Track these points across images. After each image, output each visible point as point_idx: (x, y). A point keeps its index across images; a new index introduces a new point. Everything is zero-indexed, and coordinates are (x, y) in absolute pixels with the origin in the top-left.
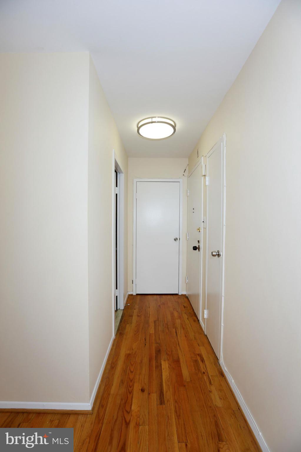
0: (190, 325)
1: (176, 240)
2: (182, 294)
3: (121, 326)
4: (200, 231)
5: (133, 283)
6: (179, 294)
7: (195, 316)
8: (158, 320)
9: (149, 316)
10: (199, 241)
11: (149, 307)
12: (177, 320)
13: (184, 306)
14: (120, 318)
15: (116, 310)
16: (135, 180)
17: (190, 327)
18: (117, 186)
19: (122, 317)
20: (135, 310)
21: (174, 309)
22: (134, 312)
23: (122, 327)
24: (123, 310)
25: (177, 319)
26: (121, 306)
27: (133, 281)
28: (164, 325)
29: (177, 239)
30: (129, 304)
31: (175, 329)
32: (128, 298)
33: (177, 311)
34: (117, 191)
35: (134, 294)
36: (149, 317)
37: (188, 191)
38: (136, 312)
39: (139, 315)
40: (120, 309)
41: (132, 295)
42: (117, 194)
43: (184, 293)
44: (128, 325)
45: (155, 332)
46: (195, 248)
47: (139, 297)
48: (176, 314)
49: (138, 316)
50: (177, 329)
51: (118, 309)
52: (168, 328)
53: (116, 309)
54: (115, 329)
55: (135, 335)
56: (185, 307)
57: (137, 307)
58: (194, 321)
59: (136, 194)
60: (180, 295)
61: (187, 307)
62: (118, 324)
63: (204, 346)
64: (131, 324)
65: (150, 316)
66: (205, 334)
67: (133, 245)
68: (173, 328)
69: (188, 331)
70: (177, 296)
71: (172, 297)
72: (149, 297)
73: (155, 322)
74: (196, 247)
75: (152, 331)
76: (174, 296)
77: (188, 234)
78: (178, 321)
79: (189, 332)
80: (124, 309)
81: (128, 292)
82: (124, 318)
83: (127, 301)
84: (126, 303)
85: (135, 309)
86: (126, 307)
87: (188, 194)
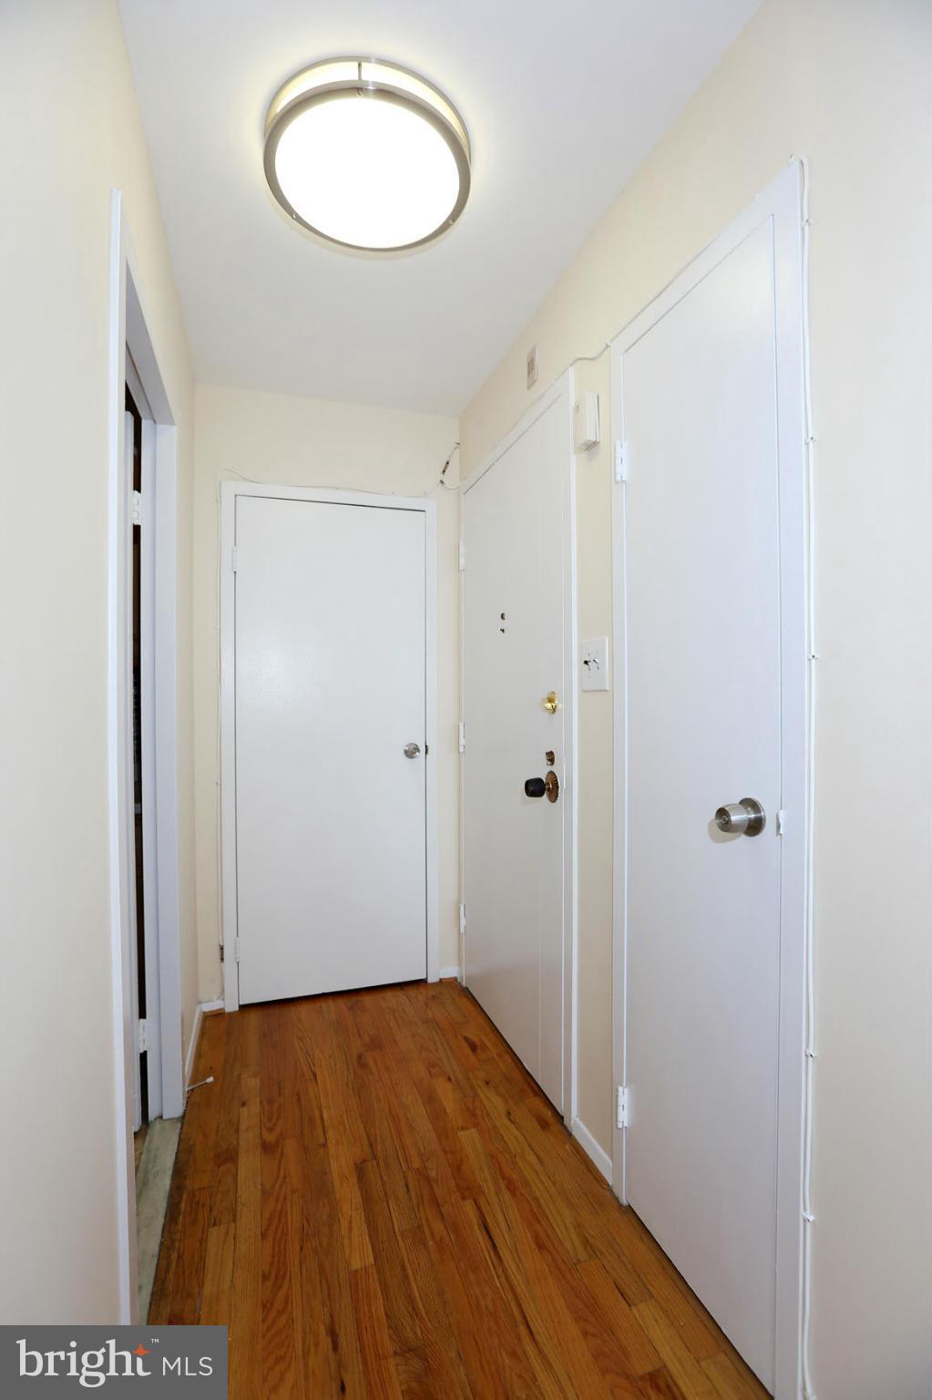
0: (532, 1158)
1: (411, 753)
2: (442, 977)
3: (174, 1256)
4: (560, 706)
5: (222, 959)
6: (430, 981)
7: (536, 1095)
8: (375, 1157)
9: (322, 1140)
10: (551, 757)
11: (315, 1075)
12: (461, 1134)
13: (466, 1039)
14: (166, 1182)
15: (143, 1130)
16: (229, 488)
17: (538, 1167)
18: (137, 487)
19: (179, 1172)
20: (244, 1110)
21: (431, 1065)
22: (243, 1127)
23: (180, 1257)
24: (178, 1119)
25: (463, 1129)
26: (170, 1099)
27: (222, 948)
28: (411, 1187)
29: (417, 749)
30: (211, 1079)
31: (472, 1201)
32: (203, 1033)
33: (449, 1079)
34: (140, 512)
35: (231, 1007)
36: (325, 1145)
37: (462, 550)
38: (249, 1117)
39: (270, 1138)
40: (161, 1117)
41: (218, 1015)
42: (137, 529)
43: (450, 971)
44: (214, 1233)
45: (375, 1259)
46: (535, 788)
47: (253, 1018)
48: (449, 1098)
49: (267, 1148)
50: (482, 1201)
51: (152, 1114)
52: (436, 1203)
53: (136, 1127)
54: (136, 1288)
55: (266, 1307)
56: (473, 1047)
57: (251, 1083)
58: (544, 1125)
59: (233, 551)
60: (433, 984)
61: (484, 1048)
62: (153, 1245)
63: (652, 1296)
64: (234, 1221)
65: (331, 1134)
66: (617, 1199)
67: (219, 784)
68: (464, 1198)
69: (536, 1199)
70: (422, 989)
71: (401, 996)
72: (303, 1009)
73: (360, 1170)
74: (539, 781)
75: (358, 1253)
76: (412, 992)
77: (461, 727)
78: (469, 1139)
79: (542, 1201)
80: (183, 1117)
81: (200, 1003)
82: (188, 1183)
83: (199, 1055)
84: (197, 1074)
85: (244, 1104)
86: (198, 1098)
87: (462, 561)
